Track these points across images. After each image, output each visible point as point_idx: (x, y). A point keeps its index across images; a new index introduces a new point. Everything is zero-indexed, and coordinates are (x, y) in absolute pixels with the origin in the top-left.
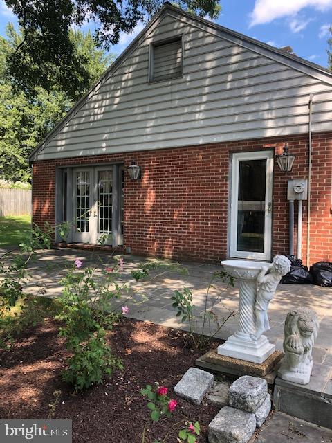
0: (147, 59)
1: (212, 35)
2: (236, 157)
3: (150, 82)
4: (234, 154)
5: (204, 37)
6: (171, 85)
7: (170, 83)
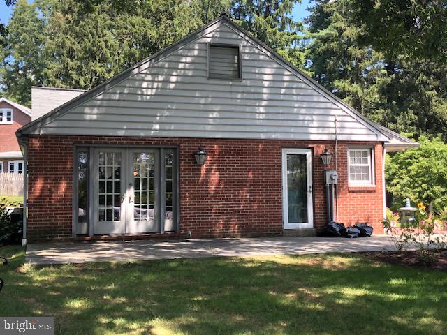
0: (205, 55)
1: (266, 55)
2: (285, 151)
3: (210, 78)
4: (283, 149)
5: (259, 54)
6: (231, 85)
7: (231, 83)
